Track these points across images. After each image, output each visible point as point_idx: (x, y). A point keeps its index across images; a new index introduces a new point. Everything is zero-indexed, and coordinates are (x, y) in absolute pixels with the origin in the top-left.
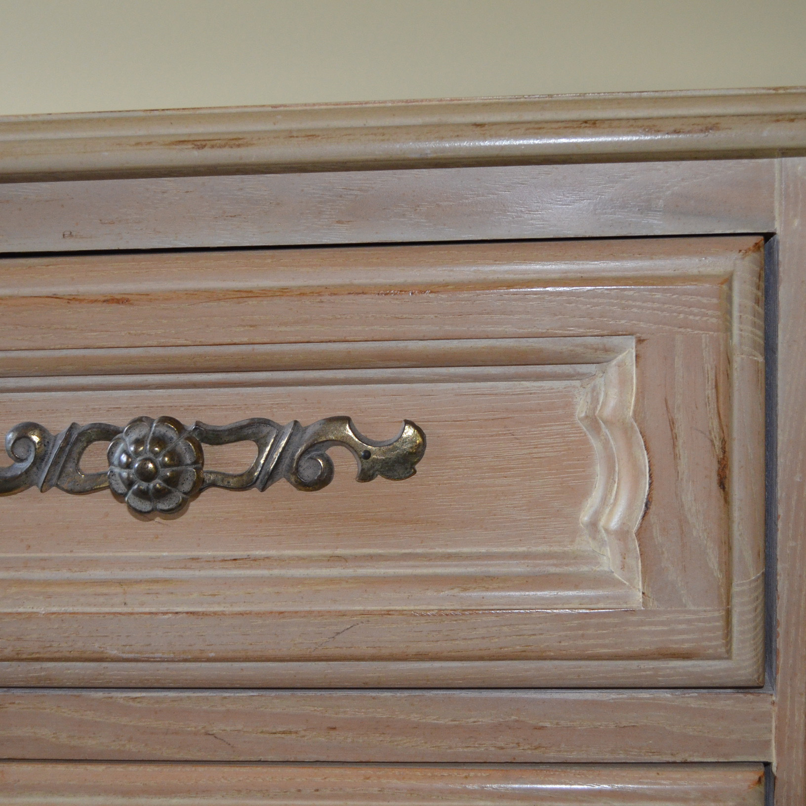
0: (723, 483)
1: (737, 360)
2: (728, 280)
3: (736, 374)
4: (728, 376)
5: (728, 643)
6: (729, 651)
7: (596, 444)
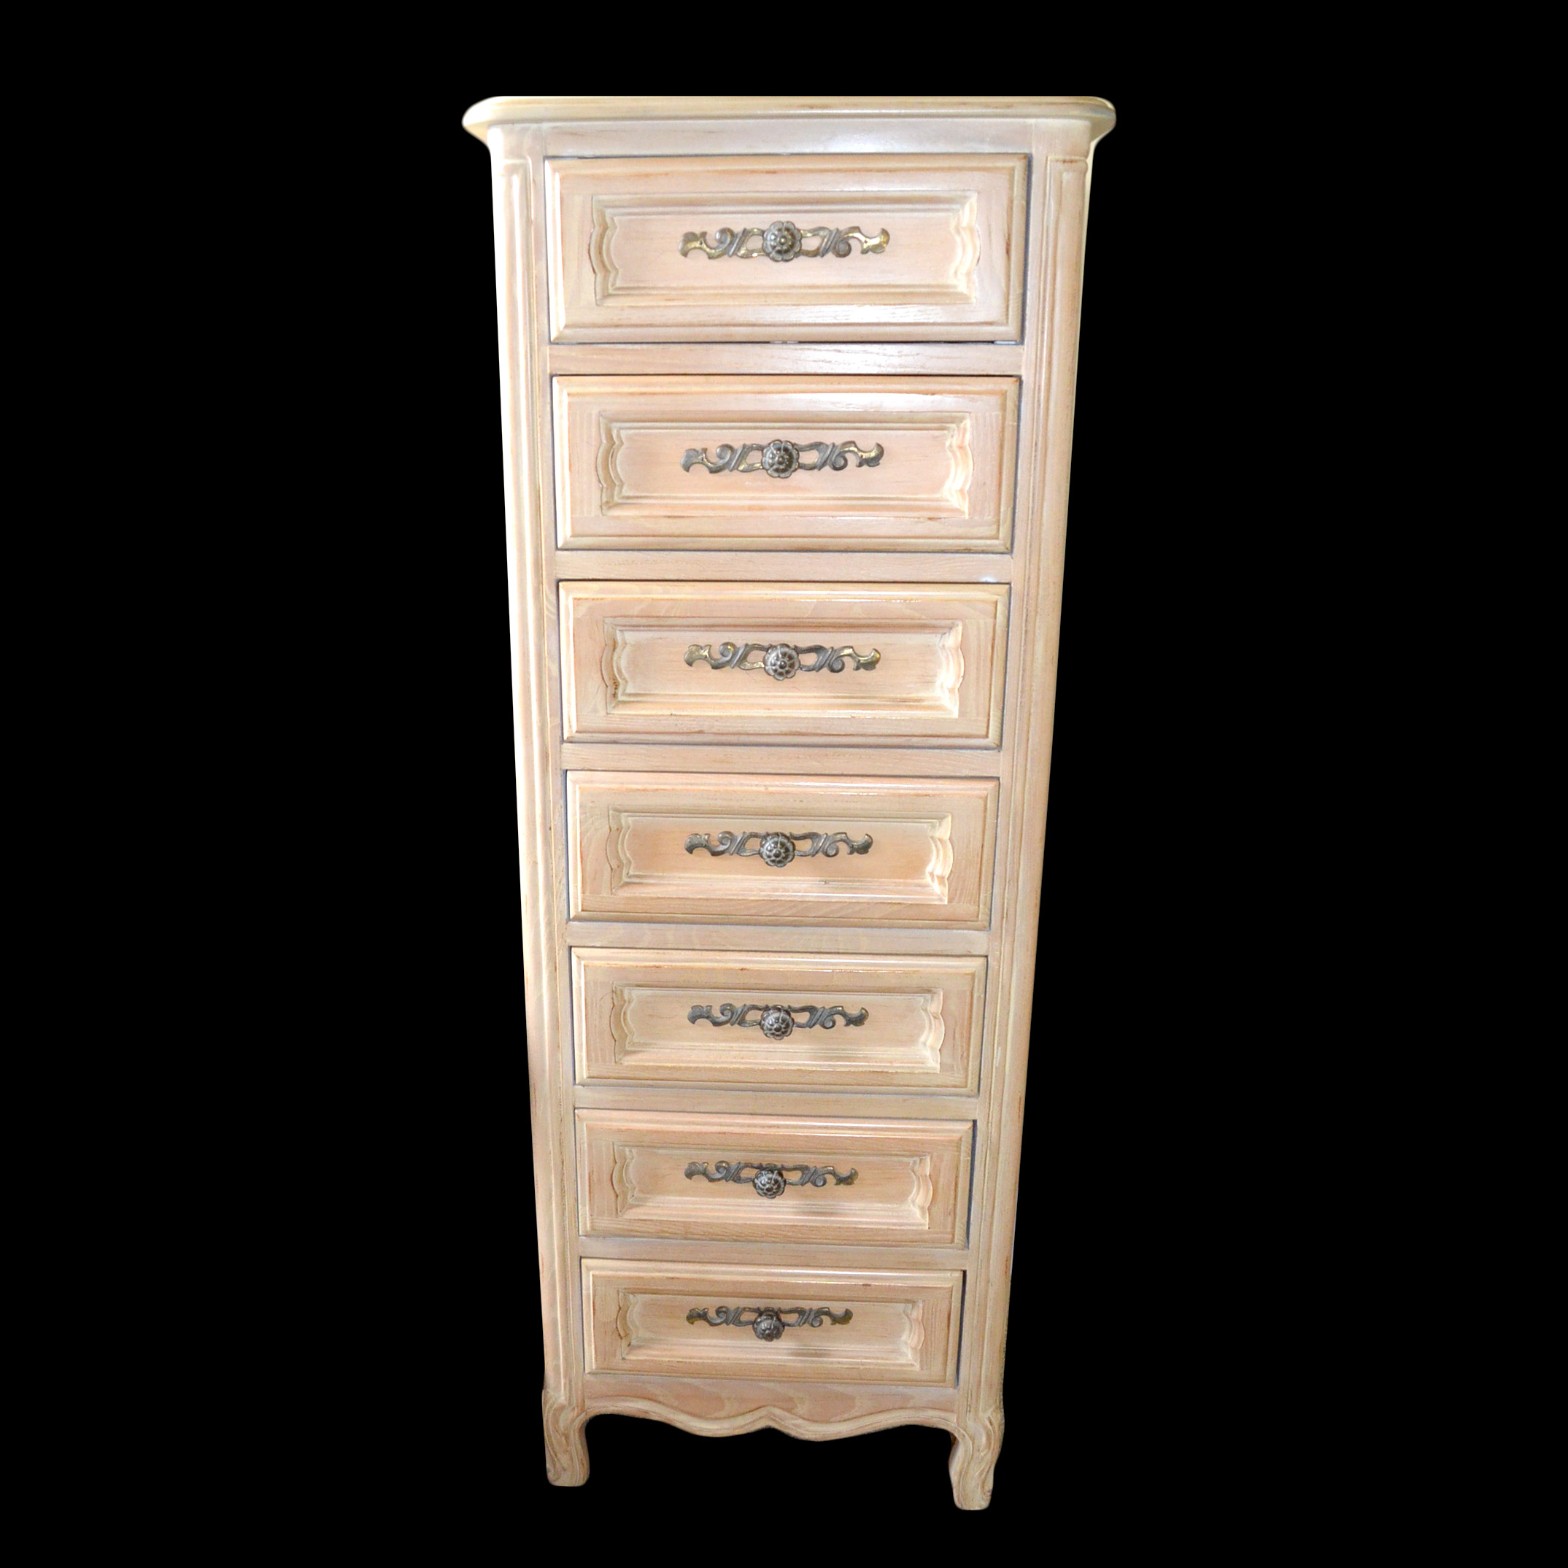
0: (1008, 252)
1: (1015, 202)
2: (1013, 169)
3: (1014, 209)
4: (1012, 208)
5: (1007, 318)
6: (1007, 322)
7: (958, 239)
